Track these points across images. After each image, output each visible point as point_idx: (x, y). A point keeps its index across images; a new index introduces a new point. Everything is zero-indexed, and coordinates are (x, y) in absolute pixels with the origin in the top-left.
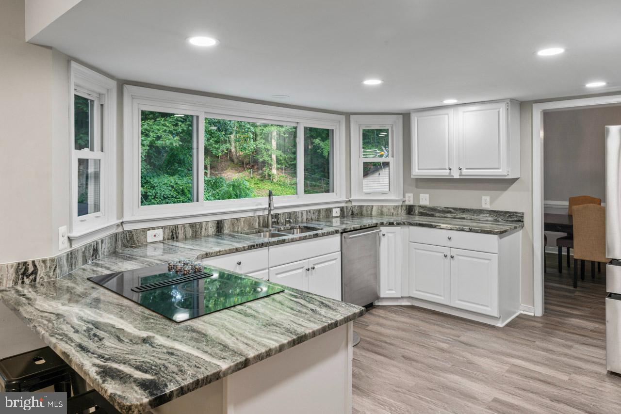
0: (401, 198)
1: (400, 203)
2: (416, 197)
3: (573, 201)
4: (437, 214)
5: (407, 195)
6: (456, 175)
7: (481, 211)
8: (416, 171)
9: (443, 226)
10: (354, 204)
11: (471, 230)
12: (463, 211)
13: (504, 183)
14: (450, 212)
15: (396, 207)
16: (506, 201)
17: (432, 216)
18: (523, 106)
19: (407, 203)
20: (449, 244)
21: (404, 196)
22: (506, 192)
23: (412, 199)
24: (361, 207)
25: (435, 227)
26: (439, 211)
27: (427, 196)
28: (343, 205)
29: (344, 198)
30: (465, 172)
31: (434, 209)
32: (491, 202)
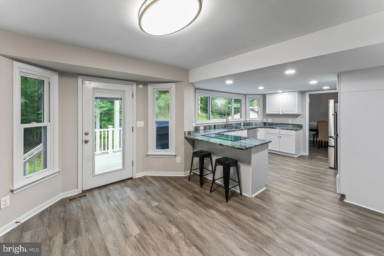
0: (262, 120)
1: (262, 122)
2: (267, 120)
3: (318, 122)
4: (274, 125)
5: (264, 119)
6: (281, 113)
7: (289, 124)
8: (268, 112)
9: (277, 128)
10: (247, 122)
11: (286, 129)
12: (283, 124)
13: (296, 116)
14: (278, 124)
15: (260, 123)
16: (297, 121)
17: (272, 125)
18: (302, 93)
19: (264, 122)
20: (280, 133)
21: (263, 120)
22: (297, 119)
23: (265, 120)
24: (250, 123)
25: (275, 128)
26: (275, 124)
27: (271, 119)
28: (244, 122)
29: (244, 120)
30: (284, 112)
31: (273, 124)
32: (292, 121)
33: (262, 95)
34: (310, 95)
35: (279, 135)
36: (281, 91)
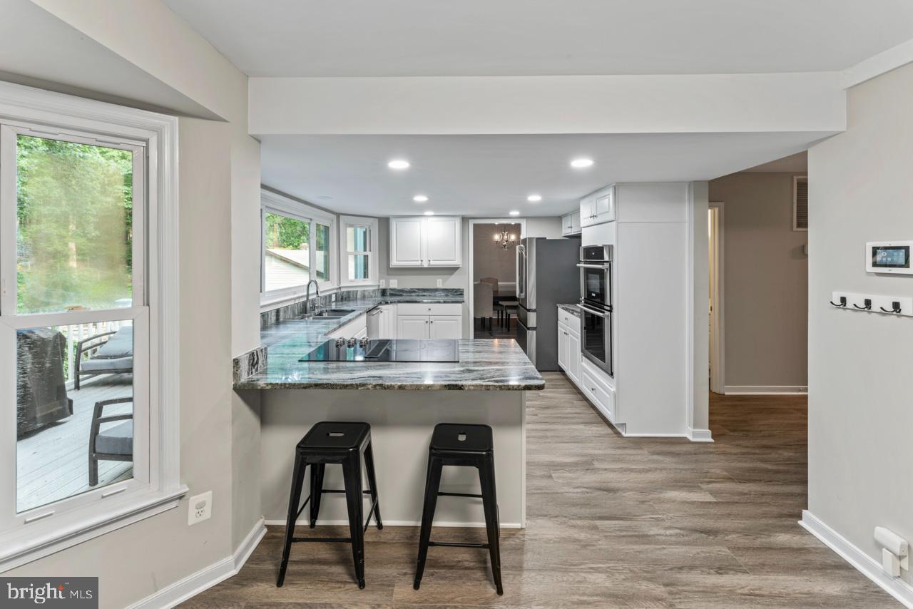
0: (377, 284)
1: (376, 288)
2: (388, 283)
3: (481, 281)
4: (405, 294)
5: (381, 281)
6: (426, 265)
7: (436, 290)
8: (395, 263)
9: (425, 301)
10: (342, 290)
11: (445, 302)
12: (424, 290)
13: (452, 270)
14: (414, 292)
15: (374, 291)
16: (452, 282)
17: (401, 295)
19: (381, 287)
20: (429, 313)
21: (379, 282)
22: (453, 276)
23: (384, 284)
24: (349, 292)
25: (419, 302)
26: (406, 292)
27: (396, 281)
28: (335, 291)
29: (336, 286)
30: (432, 263)
31: (402, 291)
32: (443, 283)
33: (377, 220)
34: (475, 226)
35: (427, 318)
36: (432, 213)
